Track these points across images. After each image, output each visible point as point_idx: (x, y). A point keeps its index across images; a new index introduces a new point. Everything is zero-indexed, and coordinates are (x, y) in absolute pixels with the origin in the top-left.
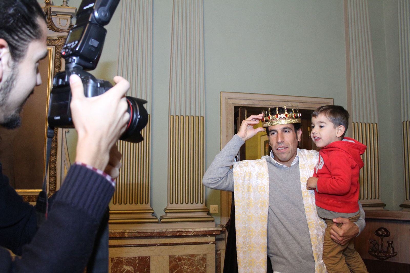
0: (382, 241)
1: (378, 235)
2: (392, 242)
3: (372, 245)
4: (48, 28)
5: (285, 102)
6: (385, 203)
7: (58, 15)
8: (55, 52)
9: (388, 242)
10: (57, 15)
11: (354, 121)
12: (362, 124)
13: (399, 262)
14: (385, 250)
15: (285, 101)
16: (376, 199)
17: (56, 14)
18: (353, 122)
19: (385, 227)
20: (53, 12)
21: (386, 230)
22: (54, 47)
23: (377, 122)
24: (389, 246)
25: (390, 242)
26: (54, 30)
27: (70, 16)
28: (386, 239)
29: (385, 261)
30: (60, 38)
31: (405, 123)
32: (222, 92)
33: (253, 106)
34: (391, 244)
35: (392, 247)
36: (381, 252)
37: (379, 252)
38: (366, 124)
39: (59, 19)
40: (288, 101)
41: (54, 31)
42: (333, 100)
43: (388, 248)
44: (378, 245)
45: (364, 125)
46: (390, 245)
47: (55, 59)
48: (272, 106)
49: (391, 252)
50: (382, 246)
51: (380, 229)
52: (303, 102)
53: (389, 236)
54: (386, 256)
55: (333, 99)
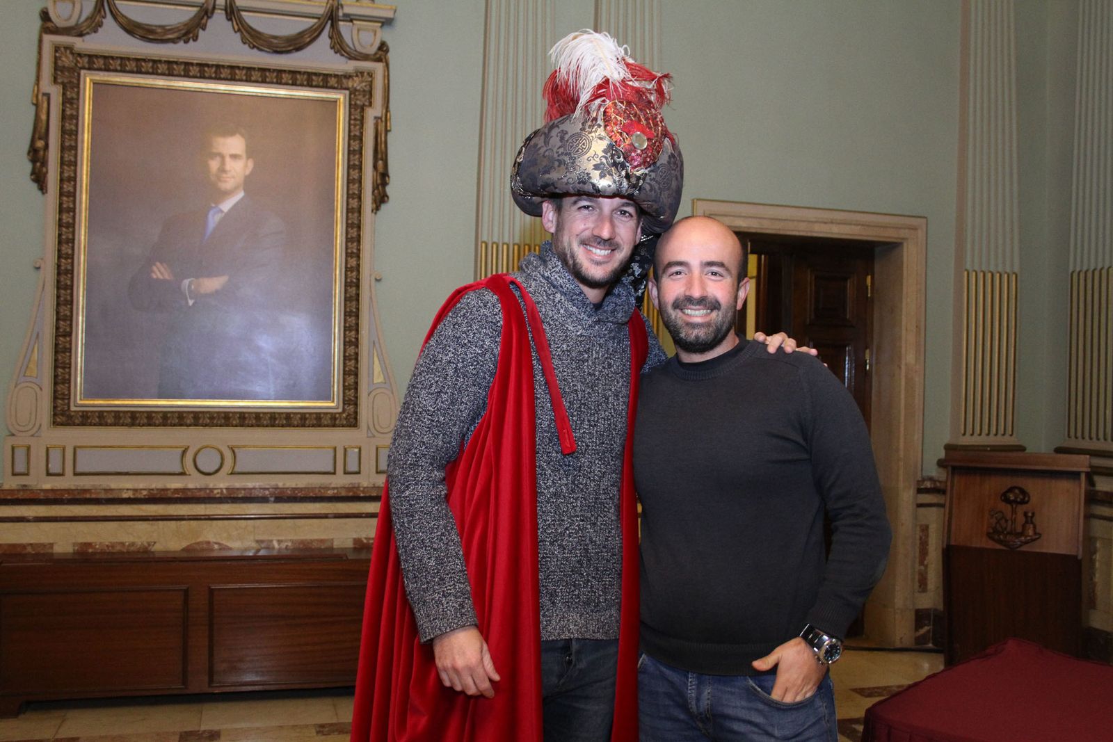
0: (1014, 512)
1: (1007, 501)
2: (1033, 514)
3: (994, 521)
4: (332, 48)
5: (825, 223)
6: (1024, 445)
7: (355, 22)
8: (350, 105)
9: (1025, 514)
10: (351, 21)
11: (968, 267)
12: (986, 275)
13: (1044, 551)
14: (1019, 529)
15: (826, 221)
16: (1007, 435)
17: (350, 18)
18: (966, 270)
19: (1020, 485)
20: (345, 15)
21: (1023, 492)
22: (347, 92)
23: (1016, 270)
24: (1026, 522)
25: (1030, 515)
26: (345, 54)
27: (380, 24)
28: (1021, 510)
29: (1019, 549)
30: (360, 73)
31: (1075, 276)
32: (698, 200)
33: (759, 231)
34: (1032, 517)
35: (1032, 523)
36: (1010, 533)
37: (1008, 533)
38: (993, 275)
39: (358, 30)
40: (832, 223)
41: (346, 57)
42: (925, 220)
43: (1024, 526)
44: (1006, 521)
45: (989, 276)
46: (1029, 519)
47: (350, 119)
48: (799, 231)
49: (1031, 532)
50: (1014, 521)
51: (1011, 490)
52: (863, 225)
53: (1027, 502)
54: (1021, 542)
55: (926, 218)
